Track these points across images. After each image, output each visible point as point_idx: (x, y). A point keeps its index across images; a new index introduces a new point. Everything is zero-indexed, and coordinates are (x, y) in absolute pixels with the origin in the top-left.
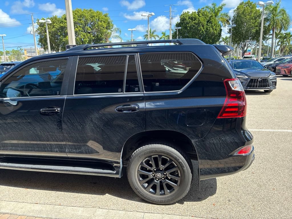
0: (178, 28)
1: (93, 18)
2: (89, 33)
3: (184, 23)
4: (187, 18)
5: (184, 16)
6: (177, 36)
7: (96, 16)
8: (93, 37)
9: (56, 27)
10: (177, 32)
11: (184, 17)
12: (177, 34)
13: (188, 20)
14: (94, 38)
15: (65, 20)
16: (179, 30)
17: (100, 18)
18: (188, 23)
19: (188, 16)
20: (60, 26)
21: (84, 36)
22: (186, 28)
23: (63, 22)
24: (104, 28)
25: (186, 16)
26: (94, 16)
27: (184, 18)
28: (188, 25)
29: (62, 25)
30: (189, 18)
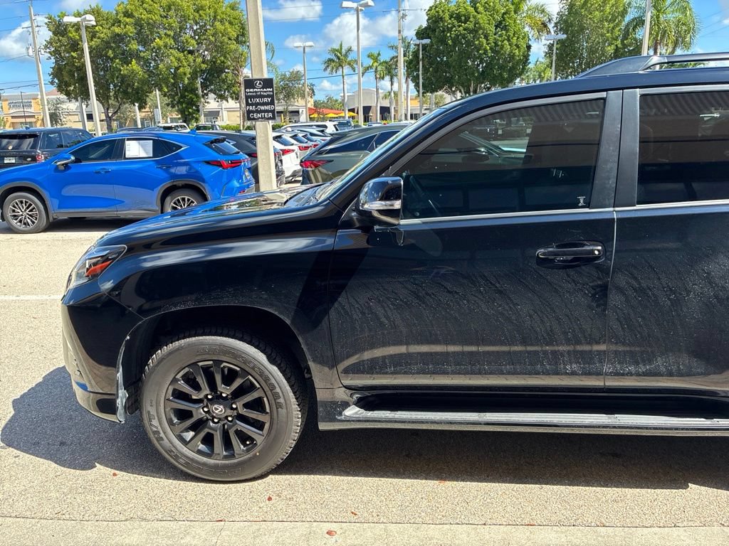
0: (421, 41)
1: (200, 12)
2: (191, 52)
3: (439, 28)
4: (447, 17)
5: (437, 9)
6: (421, 63)
7: (209, 8)
8: (203, 62)
9: (102, 35)
10: (421, 53)
11: (438, 12)
12: (421, 56)
13: (449, 21)
14: (204, 66)
15: (125, 16)
16: (424, 47)
17: (219, 11)
18: (450, 30)
19: (448, 10)
20: (113, 32)
21: (179, 60)
22: (443, 41)
23: (120, 22)
24: (230, 39)
25: (443, 11)
26: (202, 8)
27: (439, 15)
28: (449, 35)
29: (117, 30)
30: (451, 17)
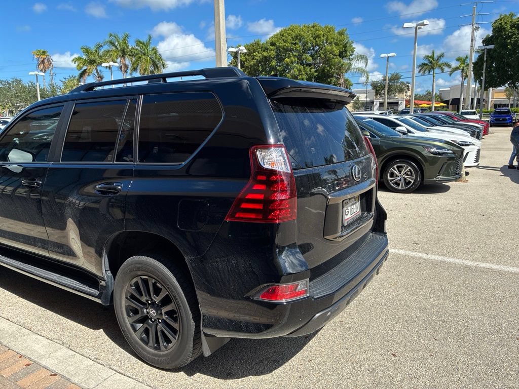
0: (486, 47)
1: (317, 39)
2: (309, 65)
3: (502, 36)
4: (508, 27)
5: (501, 22)
6: (485, 64)
7: (323, 36)
8: (316, 71)
9: (257, 58)
10: (485, 56)
11: (501, 24)
12: (485, 59)
13: (511, 30)
14: (316, 74)
15: (271, 45)
16: (489, 51)
17: (330, 38)
18: (510, 37)
19: (511, 22)
20: (263, 55)
21: (300, 70)
22: (505, 46)
23: (268, 49)
24: (335, 55)
25: (506, 23)
26: (318, 36)
27: (502, 26)
28: (509, 41)
29: (265, 54)
30: (512, 26)
